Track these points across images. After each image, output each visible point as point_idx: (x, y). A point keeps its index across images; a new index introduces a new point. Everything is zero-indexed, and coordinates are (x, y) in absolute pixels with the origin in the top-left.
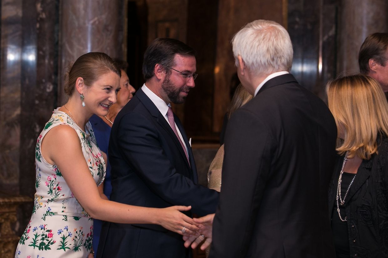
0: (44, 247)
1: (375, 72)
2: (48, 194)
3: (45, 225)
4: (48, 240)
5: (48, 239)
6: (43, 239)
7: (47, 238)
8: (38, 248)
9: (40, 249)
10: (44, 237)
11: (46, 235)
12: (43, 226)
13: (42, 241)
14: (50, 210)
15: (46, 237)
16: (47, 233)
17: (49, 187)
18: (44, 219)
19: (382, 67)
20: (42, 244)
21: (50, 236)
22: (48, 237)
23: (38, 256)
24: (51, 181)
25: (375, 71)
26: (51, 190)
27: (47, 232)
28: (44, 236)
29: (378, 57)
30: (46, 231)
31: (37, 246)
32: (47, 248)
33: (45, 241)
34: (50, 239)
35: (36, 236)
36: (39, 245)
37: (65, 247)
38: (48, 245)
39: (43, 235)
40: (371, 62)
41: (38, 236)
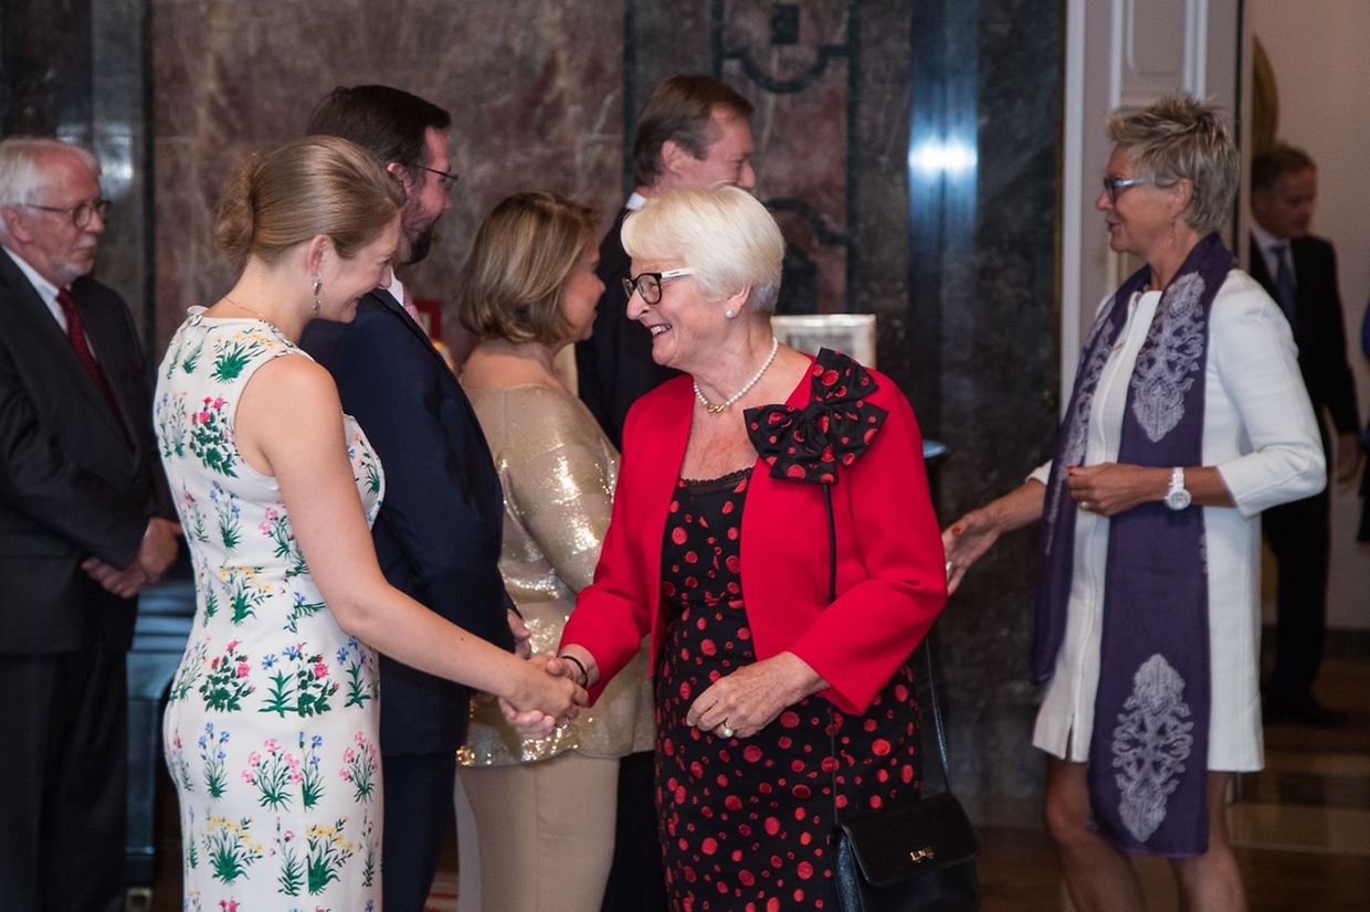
0: (312, 705)
1: (679, 176)
2: (278, 556)
3: (300, 646)
4: (317, 686)
5: (317, 682)
6: (303, 685)
7: (314, 682)
8: (297, 713)
9: (302, 715)
10: (306, 680)
11: (310, 672)
12: (293, 648)
13: (302, 691)
14: (303, 599)
15: (311, 678)
16: (312, 666)
17: (276, 535)
18: (293, 629)
19: (697, 161)
20: (305, 699)
21: (320, 673)
22: (317, 678)
23: (301, 733)
24: (276, 519)
25: (679, 172)
26: (282, 543)
27: (312, 664)
28: (305, 678)
29: (686, 135)
30: (309, 661)
31: (293, 709)
32: (322, 707)
33: (311, 691)
34: (322, 682)
35: (280, 681)
36: (296, 706)
37: (360, 696)
38: (323, 699)
39: (301, 674)
40: (669, 148)
41: (287, 679)
